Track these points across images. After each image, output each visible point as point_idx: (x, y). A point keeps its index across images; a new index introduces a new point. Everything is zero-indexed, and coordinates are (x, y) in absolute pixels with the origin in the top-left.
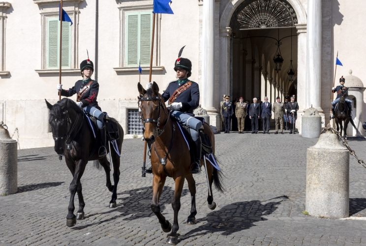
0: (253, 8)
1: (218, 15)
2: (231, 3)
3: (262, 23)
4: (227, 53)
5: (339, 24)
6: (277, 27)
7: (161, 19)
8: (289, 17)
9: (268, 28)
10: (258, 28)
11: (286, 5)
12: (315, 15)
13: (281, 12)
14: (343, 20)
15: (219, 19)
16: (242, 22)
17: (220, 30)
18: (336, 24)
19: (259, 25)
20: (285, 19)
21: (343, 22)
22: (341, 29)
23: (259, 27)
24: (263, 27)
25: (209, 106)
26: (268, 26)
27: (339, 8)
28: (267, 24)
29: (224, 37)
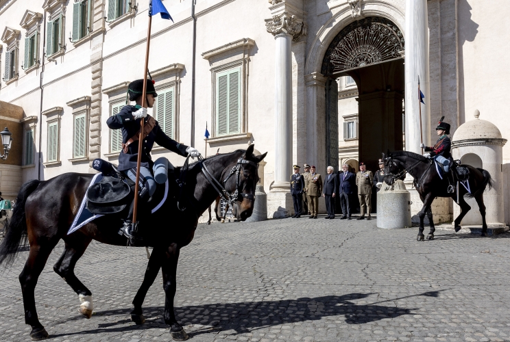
0: (349, 41)
1: (303, 58)
2: (318, 40)
3: (360, 60)
4: (315, 107)
5: (472, 39)
6: (381, 62)
7: (248, 75)
8: (396, 45)
9: (369, 65)
10: (355, 68)
11: (391, 27)
12: (414, 29)
13: (386, 39)
14: (477, 32)
15: (303, 63)
16: (336, 63)
17: (305, 78)
18: (466, 41)
19: (357, 62)
20: (391, 48)
21: (477, 35)
22: (475, 47)
23: (356, 66)
24: (362, 65)
25: (280, 180)
26: (368, 63)
27: (470, 15)
28: (367, 60)
29: (311, 86)
